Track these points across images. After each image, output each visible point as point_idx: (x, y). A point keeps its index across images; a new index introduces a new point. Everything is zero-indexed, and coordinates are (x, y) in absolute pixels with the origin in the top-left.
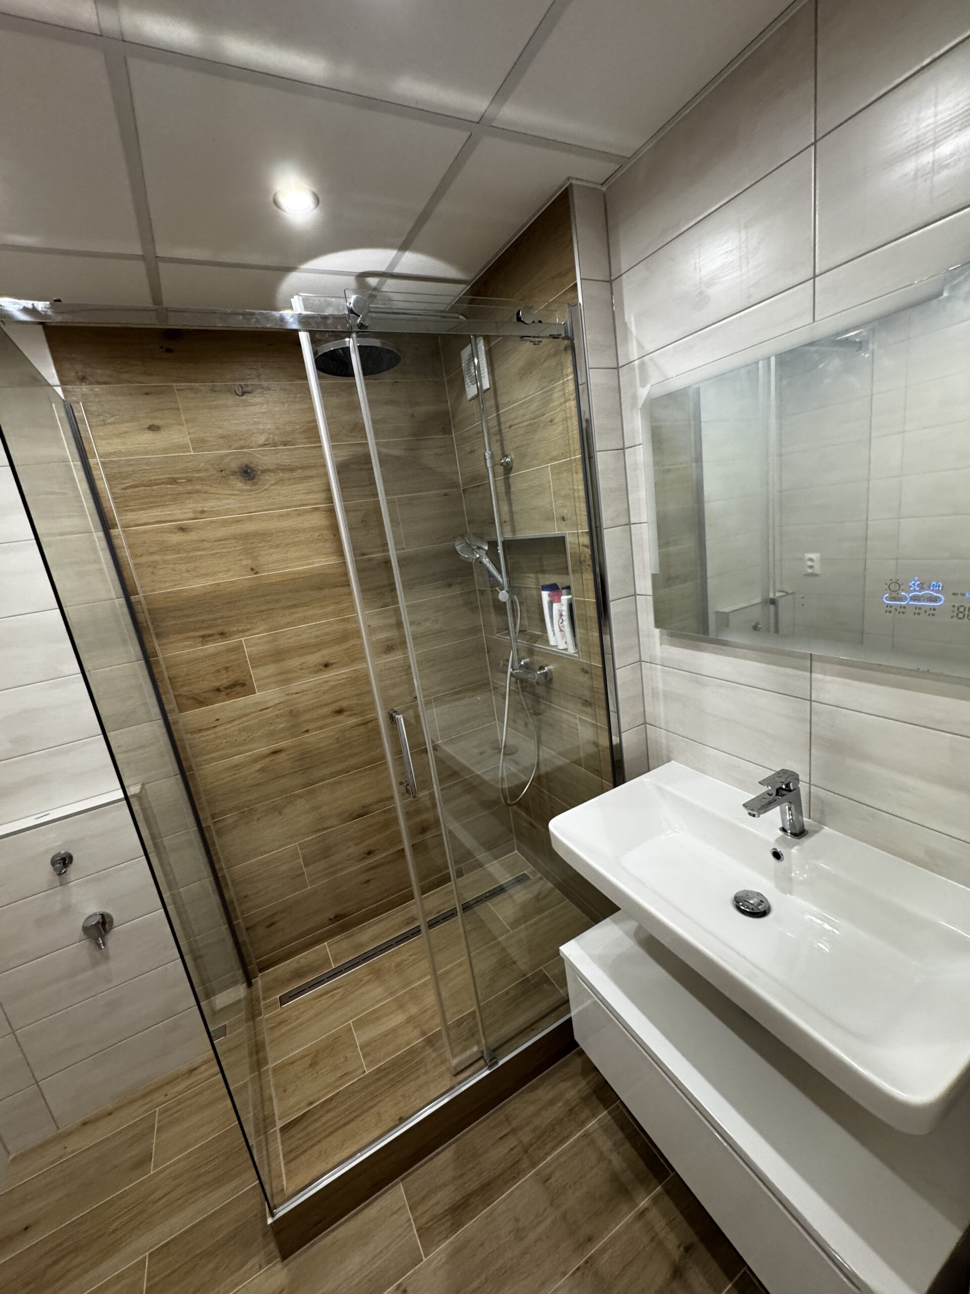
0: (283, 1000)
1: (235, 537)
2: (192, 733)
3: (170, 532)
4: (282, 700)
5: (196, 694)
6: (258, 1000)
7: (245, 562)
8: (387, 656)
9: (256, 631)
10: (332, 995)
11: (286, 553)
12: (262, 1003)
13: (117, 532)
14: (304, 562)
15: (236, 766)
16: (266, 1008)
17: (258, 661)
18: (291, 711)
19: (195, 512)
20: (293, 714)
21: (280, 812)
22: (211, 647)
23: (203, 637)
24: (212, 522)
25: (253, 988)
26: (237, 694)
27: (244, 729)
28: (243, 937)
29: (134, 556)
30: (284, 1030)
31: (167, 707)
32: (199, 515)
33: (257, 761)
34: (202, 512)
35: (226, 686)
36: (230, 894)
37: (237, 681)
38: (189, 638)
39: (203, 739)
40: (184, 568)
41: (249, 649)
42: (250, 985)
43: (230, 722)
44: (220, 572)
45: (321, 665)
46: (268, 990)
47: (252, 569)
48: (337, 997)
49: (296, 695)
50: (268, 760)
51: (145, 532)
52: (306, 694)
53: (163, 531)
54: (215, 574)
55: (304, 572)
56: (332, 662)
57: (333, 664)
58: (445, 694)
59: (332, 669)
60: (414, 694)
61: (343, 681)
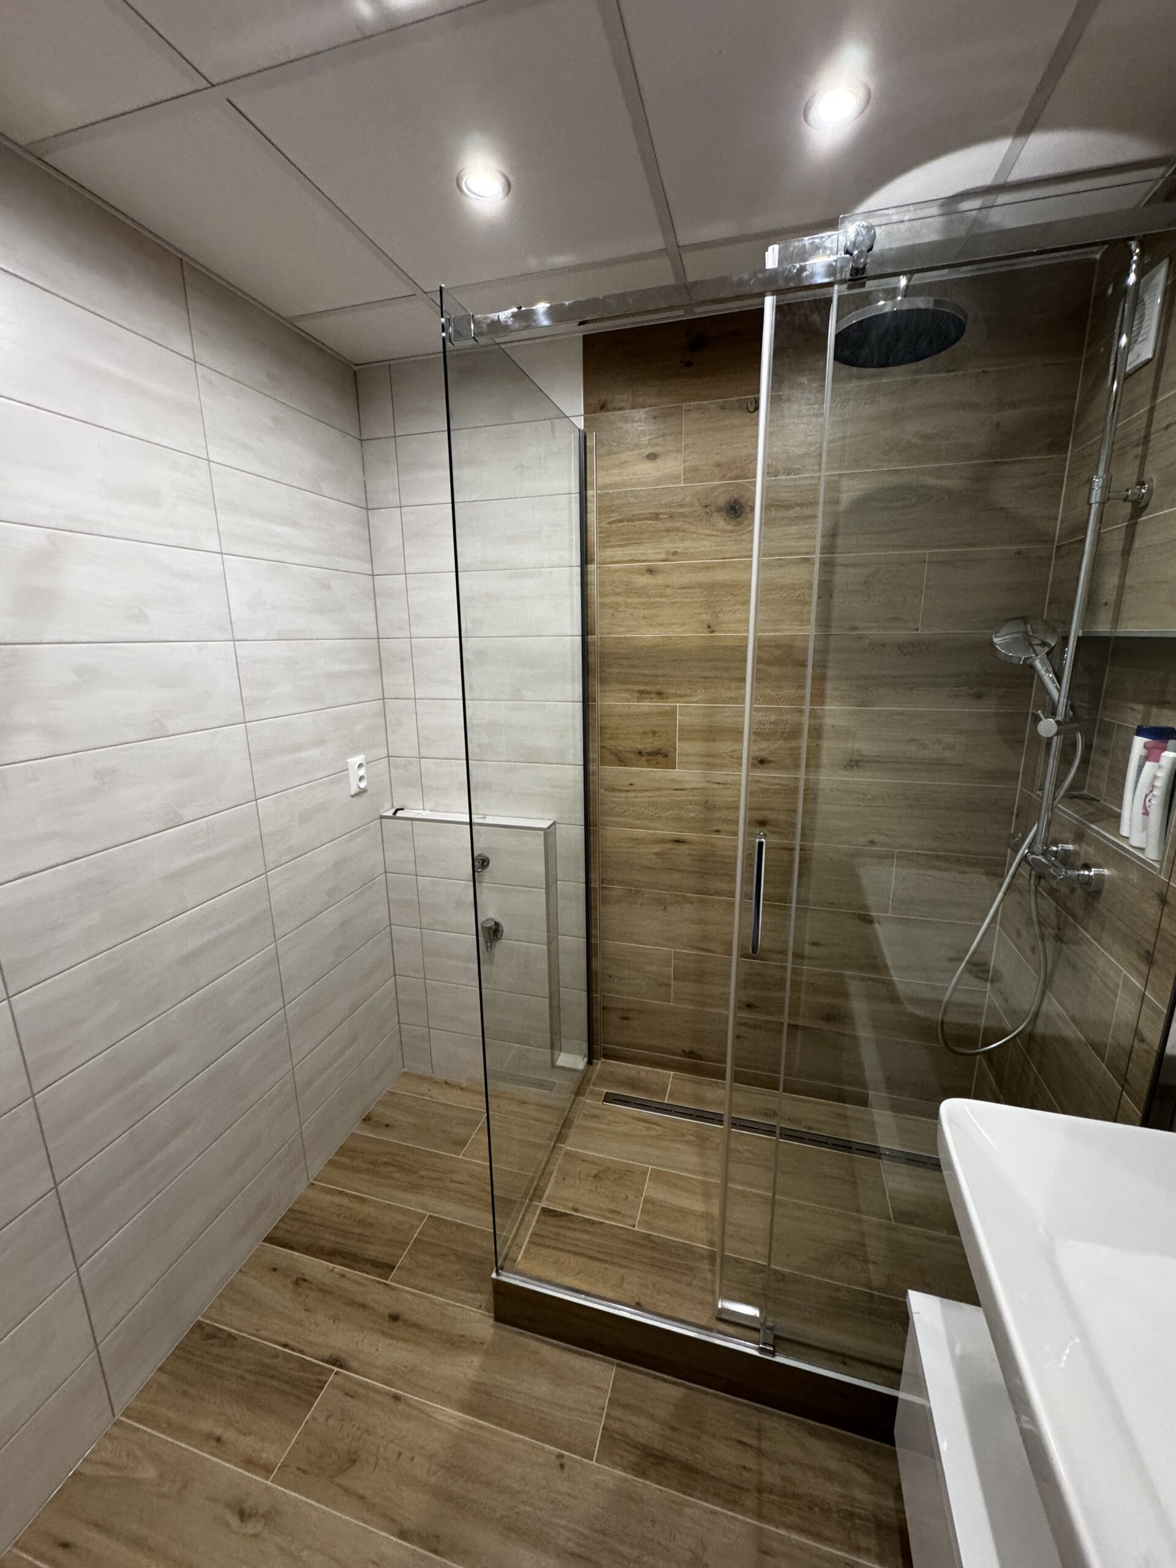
0: (609, 1098)
1: (700, 586)
2: (606, 789)
3: (640, 573)
4: (700, 786)
5: (620, 751)
6: (589, 1081)
7: (704, 617)
8: (847, 773)
9: (695, 699)
10: (649, 1128)
12: (591, 1087)
13: (592, 567)
14: (772, 628)
15: (636, 839)
16: (591, 1093)
17: (688, 734)
18: (707, 802)
19: (667, 553)
20: (708, 806)
21: (665, 908)
22: (646, 705)
23: (641, 692)
24: (682, 566)
25: (591, 1068)
26: (657, 763)
27: (653, 804)
28: (597, 1013)
29: (602, 594)
30: (592, 1125)
31: (592, 756)
32: (670, 557)
33: (657, 843)
34: (675, 553)
35: (648, 751)
36: (595, 965)
37: (661, 749)
38: (628, 690)
39: (613, 799)
40: (642, 615)
41: (682, 718)
42: (590, 1063)
43: (641, 791)
44: (676, 624)
45: (756, 759)
46: (602, 1079)
47: (709, 627)
48: (652, 1133)
49: (717, 786)
50: (670, 846)
51: (617, 571)
52: (729, 789)
53: (633, 571)
54: (670, 625)
55: (768, 639)
56: (770, 759)
57: (769, 762)
58: (918, 854)
59: (767, 768)
60: (870, 837)
61: (776, 787)
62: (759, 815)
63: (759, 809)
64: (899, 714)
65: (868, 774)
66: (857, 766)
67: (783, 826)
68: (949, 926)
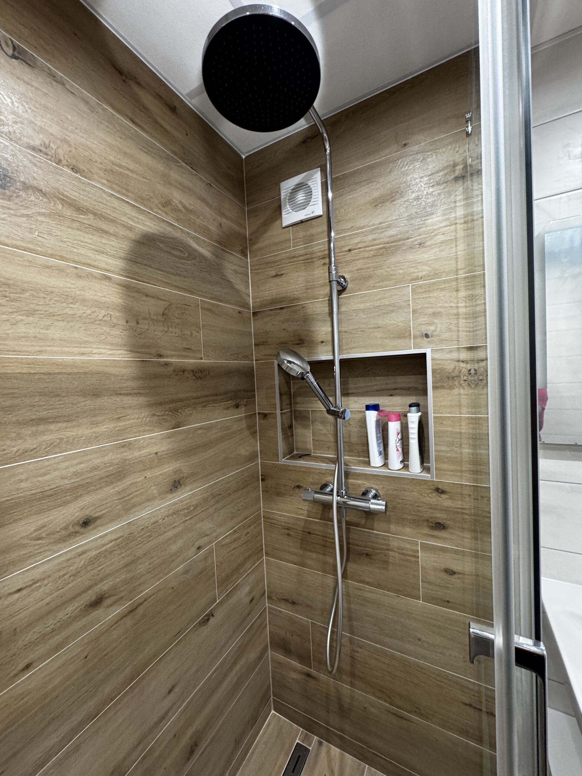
8: (174, 495)
11: (47, 328)
14: (76, 350)
45: (77, 524)
52: (39, 588)
55: (74, 365)
56: (97, 515)
57: (96, 519)
58: (226, 537)
59: (94, 528)
60: (197, 544)
61: (109, 546)
62: (90, 596)
63: (90, 588)
64: (200, 428)
65: (188, 488)
66: (180, 484)
67: (122, 589)
68: (247, 578)
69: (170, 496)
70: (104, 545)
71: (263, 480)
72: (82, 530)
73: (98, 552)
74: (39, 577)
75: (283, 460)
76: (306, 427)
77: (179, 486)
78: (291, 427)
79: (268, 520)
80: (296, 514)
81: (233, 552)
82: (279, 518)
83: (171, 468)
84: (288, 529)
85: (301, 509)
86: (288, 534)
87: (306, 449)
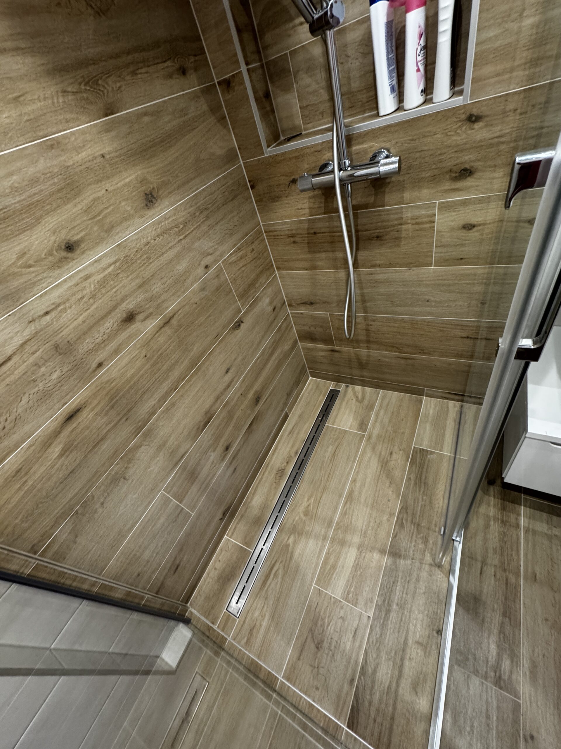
4: (27, 333)
6: (209, 628)
10: (275, 574)
12: (215, 627)
18: (56, 347)
21: (125, 478)
25: (193, 621)
30: (260, 636)
33: (50, 445)
45: (59, 248)
48: (281, 572)
49: (48, 318)
50: (66, 433)
52: (65, 310)
56: (76, 238)
57: (78, 243)
58: (231, 255)
59: (83, 253)
60: (204, 263)
61: (110, 269)
62: (120, 314)
63: (115, 307)
64: (145, 113)
65: (166, 202)
66: (155, 198)
67: (147, 306)
68: (264, 292)
69: (150, 213)
70: (105, 269)
71: (252, 187)
72: (70, 255)
73: (102, 275)
74: (57, 301)
75: (269, 149)
76: (287, 89)
77: (153, 200)
78: (267, 95)
79: (271, 234)
80: (298, 217)
81: (243, 269)
82: (281, 227)
83: (133, 177)
84: (292, 237)
85: (301, 209)
86: (294, 242)
87: (295, 128)
